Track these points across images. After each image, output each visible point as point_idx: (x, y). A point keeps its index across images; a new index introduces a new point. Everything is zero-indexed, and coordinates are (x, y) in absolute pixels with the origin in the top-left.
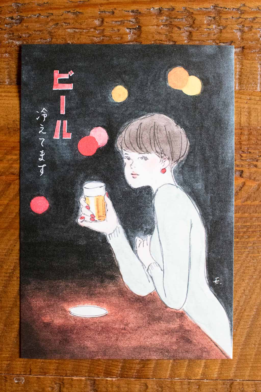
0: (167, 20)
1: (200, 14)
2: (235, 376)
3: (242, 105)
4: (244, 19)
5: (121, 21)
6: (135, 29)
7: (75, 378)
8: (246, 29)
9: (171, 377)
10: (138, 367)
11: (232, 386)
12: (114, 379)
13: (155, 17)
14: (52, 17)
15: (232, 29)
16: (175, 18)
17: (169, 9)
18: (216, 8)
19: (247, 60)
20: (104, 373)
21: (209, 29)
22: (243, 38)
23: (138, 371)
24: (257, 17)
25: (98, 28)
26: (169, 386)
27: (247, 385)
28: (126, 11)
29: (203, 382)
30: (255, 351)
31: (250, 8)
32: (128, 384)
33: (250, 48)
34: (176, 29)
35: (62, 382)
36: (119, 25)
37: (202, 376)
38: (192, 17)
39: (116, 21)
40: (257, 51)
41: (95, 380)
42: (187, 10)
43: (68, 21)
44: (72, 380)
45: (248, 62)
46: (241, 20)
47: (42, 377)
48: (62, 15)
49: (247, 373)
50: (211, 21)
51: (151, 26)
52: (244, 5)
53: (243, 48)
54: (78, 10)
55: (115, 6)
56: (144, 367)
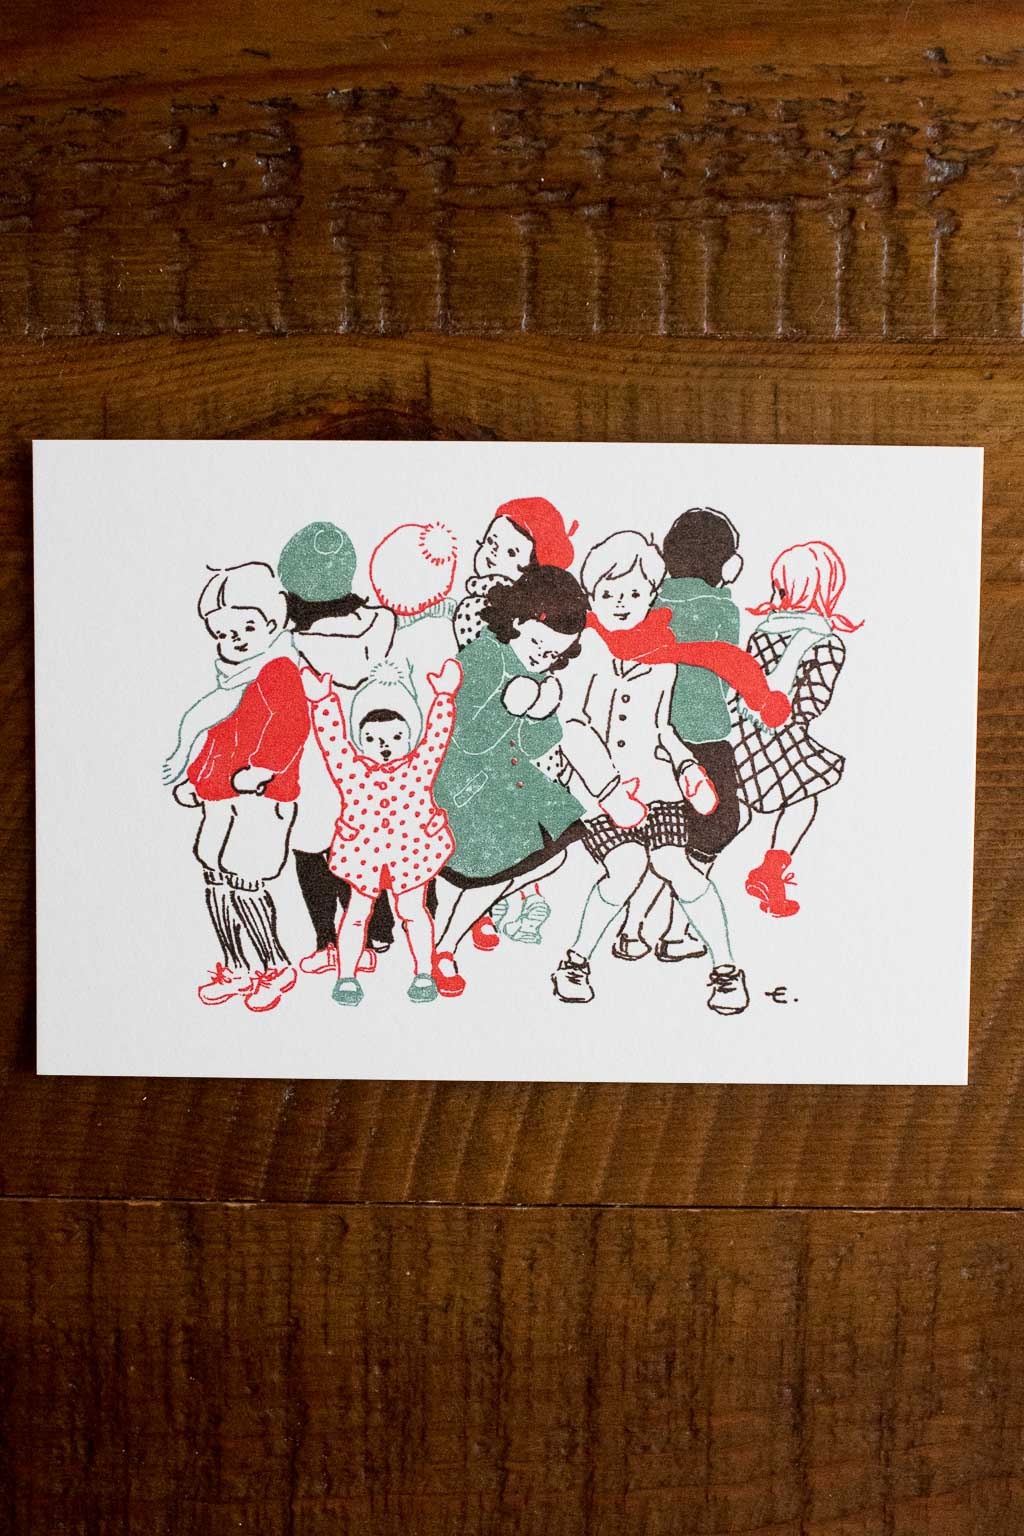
0: (377, 126)
1: (475, 105)
2: (607, 1194)
3: (609, 379)
4: (612, 116)
5: (240, 134)
6: (282, 157)
7: (132, 1203)
8: (618, 146)
9: (418, 1197)
10: (315, 1167)
11: (598, 1222)
12: (247, 1205)
13: (339, 118)
14: (31, 128)
15: (575, 146)
16: (403, 119)
17: (382, 92)
18: (525, 84)
19: (626, 239)
20: (217, 1188)
21: (505, 149)
22: (612, 173)
23: (318, 1181)
24: (651, 109)
25: (170, 158)
26: (411, 1223)
27: (644, 1219)
28: (254, 103)
29: (513, 1211)
30: (664, 1117)
31: (629, 79)
32: (290, 1220)
33: (633, 204)
34: (406, 152)
35: (96, 1216)
36: (236, 146)
37: (508, 1195)
38: (454, 116)
39: (224, 136)
40: (654, 211)
41: (191, 1209)
42: (437, 93)
43: (80, 140)
44: (125, 1207)
45: (628, 245)
46: (602, 117)
47: (35, 1200)
48: (63, 119)
49: (644, 1183)
50: (511, 123)
51: (330, 145)
52: (612, 72)
53: (612, 204)
54: (108, 103)
55: (221, 88)
56: (333, 1168)
